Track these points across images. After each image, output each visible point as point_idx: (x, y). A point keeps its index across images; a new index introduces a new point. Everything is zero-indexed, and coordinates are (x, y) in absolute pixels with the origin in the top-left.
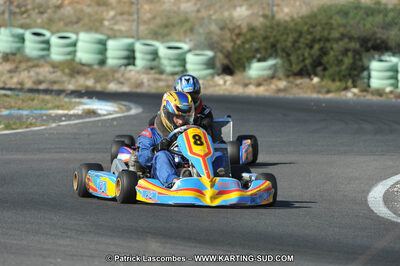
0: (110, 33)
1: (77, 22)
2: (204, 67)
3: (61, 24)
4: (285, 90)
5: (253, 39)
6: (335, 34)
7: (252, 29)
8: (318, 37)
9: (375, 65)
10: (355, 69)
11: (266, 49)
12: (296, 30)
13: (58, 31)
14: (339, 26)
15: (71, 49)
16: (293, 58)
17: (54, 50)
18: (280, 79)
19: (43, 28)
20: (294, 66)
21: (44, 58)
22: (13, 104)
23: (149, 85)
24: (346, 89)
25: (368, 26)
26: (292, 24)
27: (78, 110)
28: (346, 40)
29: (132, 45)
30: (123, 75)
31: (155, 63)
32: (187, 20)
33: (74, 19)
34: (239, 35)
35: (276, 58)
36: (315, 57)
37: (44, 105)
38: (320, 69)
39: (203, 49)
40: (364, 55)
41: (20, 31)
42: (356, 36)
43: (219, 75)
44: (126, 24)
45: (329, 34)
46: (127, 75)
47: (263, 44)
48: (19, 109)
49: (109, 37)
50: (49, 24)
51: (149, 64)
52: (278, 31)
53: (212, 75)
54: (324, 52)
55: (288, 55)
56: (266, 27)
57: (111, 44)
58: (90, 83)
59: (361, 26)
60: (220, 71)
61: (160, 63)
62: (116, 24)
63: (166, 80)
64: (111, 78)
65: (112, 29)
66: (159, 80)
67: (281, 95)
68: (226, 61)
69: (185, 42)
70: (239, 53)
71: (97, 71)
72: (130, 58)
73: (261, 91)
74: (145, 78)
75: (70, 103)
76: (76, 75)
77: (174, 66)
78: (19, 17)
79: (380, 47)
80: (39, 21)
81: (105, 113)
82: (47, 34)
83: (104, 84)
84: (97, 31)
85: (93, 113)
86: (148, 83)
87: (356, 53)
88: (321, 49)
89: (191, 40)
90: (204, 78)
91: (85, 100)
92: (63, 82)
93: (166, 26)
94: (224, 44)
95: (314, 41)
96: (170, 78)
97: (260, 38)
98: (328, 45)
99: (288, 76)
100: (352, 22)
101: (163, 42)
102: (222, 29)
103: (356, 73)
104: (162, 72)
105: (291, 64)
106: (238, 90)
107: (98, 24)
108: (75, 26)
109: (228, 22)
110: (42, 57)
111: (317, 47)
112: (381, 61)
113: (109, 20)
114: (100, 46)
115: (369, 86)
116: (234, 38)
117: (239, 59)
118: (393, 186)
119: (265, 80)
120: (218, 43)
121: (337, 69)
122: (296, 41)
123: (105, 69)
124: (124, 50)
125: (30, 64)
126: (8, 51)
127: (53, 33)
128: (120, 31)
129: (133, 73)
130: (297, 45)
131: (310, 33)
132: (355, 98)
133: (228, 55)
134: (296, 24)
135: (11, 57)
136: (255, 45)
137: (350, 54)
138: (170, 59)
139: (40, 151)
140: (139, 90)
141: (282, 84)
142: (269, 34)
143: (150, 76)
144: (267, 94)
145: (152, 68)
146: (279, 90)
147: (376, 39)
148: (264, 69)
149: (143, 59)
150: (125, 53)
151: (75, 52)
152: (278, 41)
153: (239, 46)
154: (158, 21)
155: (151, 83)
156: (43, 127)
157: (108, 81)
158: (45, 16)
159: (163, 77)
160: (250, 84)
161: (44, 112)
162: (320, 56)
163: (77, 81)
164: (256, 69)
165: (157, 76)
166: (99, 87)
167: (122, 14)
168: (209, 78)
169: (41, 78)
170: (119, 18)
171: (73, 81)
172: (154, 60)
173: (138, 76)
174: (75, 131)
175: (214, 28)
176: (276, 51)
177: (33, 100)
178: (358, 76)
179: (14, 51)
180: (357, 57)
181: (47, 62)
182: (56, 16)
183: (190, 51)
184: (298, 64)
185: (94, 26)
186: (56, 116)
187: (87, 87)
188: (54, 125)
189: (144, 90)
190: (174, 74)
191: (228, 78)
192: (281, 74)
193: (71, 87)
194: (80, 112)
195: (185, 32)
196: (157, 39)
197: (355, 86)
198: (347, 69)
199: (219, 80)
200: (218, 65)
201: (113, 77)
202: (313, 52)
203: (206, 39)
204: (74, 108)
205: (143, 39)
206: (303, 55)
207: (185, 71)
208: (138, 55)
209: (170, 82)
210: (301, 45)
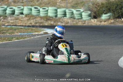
0: (59, 7)
1: (49, 4)
2: (88, 16)
3: (44, 4)
4: (113, 23)
5: (103, 7)
7: (102, 4)
11: (107, 10)
12: (116, 4)
13: (43, 7)
15: (46, 12)
16: (115, 13)
17: (41, 13)
18: (112, 19)
19: (38, 6)
20: (116, 15)
21: (38, 16)
22: (22, 31)
23: (70, 23)
26: (115, 2)
29: (65, 10)
30: (63, 20)
31: (72, 16)
32: (83, 2)
33: (48, 3)
34: (98, 6)
35: (110, 12)
39: (87, 11)
41: (31, 7)
43: (92, 19)
44: (64, 4)
46: (64, 20)
47: (106, 9)
48: (24, 33)
49: (58, 8)
50: (40, 5)
51: (70, 16)
52: (111, 4)
53: (90, 19)
55: (114, 12)
56: (107, 3)
57: (59, 10)
58: (52, 23)
61: (74, 16)
63: (76, 21)
65: (60, 6)
66: (74, 21)
67: (112, 25)
68: (95, 15)
70: (99, 12)
71: (54, 19)
72: (65, 14)
73: (106, 24)
74: (69, 21)
75: (41, 30)
76: (48, 20)
77: (78, 17)
78: (31, 3)
80: (37, 4)
81: (50, 33)
83: (56, 23)
84: (55, 6)
85: (47, 33)
86: (71, 23)
89: (83, 8)
90: (88, 20)
92: (44, 23)
93: (76, 4)
94: (94, 9)
95: (122, 7)
96: (77, 20)
97: (105, 7)
99: (114, 19)
101: (75, 9)
102: (93, 4)
104: (75, 19)
105: (115, 15)
106: (98, 24)
107: (55, 4)
108: (48, 5)
109: (95, 2)
110: (37, 15)
113: (59, 3)
114: (55, 11)
116: (97, 7)
117: (99, 14)
119: (107, 20)
120: (92, 9)
122: (116, 7)
123: (57, 18)
125: (34, 17)
126: (27, 13)
127: (41, 8)
128: (62, 6)
129: (66, 19)
130: (117, 9)
131: (121, 5)
133: (95, 13)
134: (116, 2)
135: (28, 15)
136: (104, 9)
138: (77, 14)
139: (23, 47)
140: (67, 25)
141: (112, 21)
142: (108, 5)
143: (71, 20)
144: (107, 24)
145: (71, 17)
146: (111, 23)
149: (69, 15)
150: (63, 13)
151: (48, 13)
152: (110, 8)
153: (99, 10)
154: (74, 3)
155: (71, 22)
156: (29, 39)
157: (58, 22)
158: (39, 2)
159: (75, 20)
160: (102, 21)
161: (31, 33)
163: (48, 23)
164: (104, 17)
165: (73, 20)
167: (63, 1)
170: (62, 2)
171: (47, 22)
174: (38, 39)
175: (90, 4)
177: (29, 29)
179: (29, 14)
181: (39, 16)
182: (42, 2)
183: (83, 12)
184: (117, 15)
185: (54, 4)
186: (35, 34)
188: (32, 38)
189: (69, 25)
190: (78, 19)
191: (95, 20)
192: (112, 18)
194: (43, 33)
195: (82, 6)
199: (93, 20)
200: (92, 16)
201: (59, 20)
202: (121, 11)
203: (88, 8)
204: (41, 32)
205: (69, 8)
206: (119, 12)
207: (82, 18)
208: (67, 13)
209: (77, 22)
210: (118, 8)
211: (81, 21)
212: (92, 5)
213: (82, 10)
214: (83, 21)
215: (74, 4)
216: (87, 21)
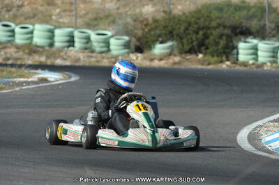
0: (57, 24)
1: (34, 16)
2: (122, 47)
3: (22, 18)
4: (179, 63)
5: (156, 28)
6: (214, 24)
7: (155, 21)
8: (202, 26)
9: (241, 45)
10: (228, 48)
11: (166, 35)
12: (186, 22)
13: (20, 24)
14: (216, 18)
15: (29, 36)
16: (184, 41)
17: (17, 36)
18: (175, 56)
19: (9, 21)
20: (185, 46)
21: (10, 43)
24: (222, 62)
25: (237, 18)
26: (183, 18)
27: (35, 78)
28: (221, 28)
29: (72, 32)
30: (66, 54)
31: (88, 45)
32: (110, 15)
33: (31, 15)
34: (147, 25)
35: (172, 40)
36: (200, 40)
37: (11, 75)
38: (203, 48)
39: (122, 35)
40: (234, 38)
42: (228, 25)
43: (132, 53)
44: (68, 18)
45: (210, 24)
46: (69, 54)
47: (164, 32)
49: (56, 28)
50: (14, 19)
51: (84, 46)
52: (174, 22)
53: (128, 53)
54: (206, 36)
55: (181, 39)
56: (166, 19)
57: (57, 32)
58: (43, 59)
59: (232, 18)
60: (134, 50)
61: (91, 45)
62: (60, 18)
63: (96, 57)
64: (57, 56)
65: (58, 22)
66: (91, 57)
67: (176, 66)
68: (138, 44)
69: (109, 31)
70: (146, 38)
71: (47, 51)
72: (71, 42)
73: (163, 64)
74: (81, 56)
75: (29, 73)
76: (33, 54)
77: (102, 47)
79: (245, 33)
80: (7, 16)
81: (53, 80)
82: (13, 25)
83: (52, 60)
84: (47, 23)
85: (45, 80)
86: (84, 59)
87: (229, 37)
88: (204, 34)
89: (113, 29)
90: (123, 55)
91: (39, 71)
92: (24, 59)
93: (96, 19)
94: (136, 31)
95: (199, 29)
96: (99, 55)
97: (162, 27)
98: (209, 32)
99: (181, 54)
100: (225, 15)
101: (93, 30)
102: (135, 21)
103: (229, 51)
104: (93, 51)
105: (183, 46)
106: (146, 64)
107: (48, 18)
108: (32, 20)
109: (139, 16)
110: (9, 41)
111: (201, 33)
112: (246, 42)
113: (56, 15)
114: (49, 34)
115: (237, 60)
116: (143, 27)
117: (147, 42)
118: (255, 129)
119: (165, 56)
120: (131, 30)
121: (215, 48)
122: (186, 29)
123: (53, 49)
124: (66, 36)
127: (17, 25)
128: (64, 23)
129: (73, 52)
130: (187, 32)
131: (196, 23)
132: (228, 68)
133: (139, 39)
134: (186, 17)
136: (158, 32)
137: (224, 38)
138: (99, 42)
139: (8, 107)
140: (77, 64)
141: (177, 59)
142: (167, 24)
143: (84, 54)
144: (166, 66)
145: (86, 49)
146: (175, 63)
147: (242, 27)
148: (164, 49)
149: (80, 42)
150: (67, 38)
151: (32, 38)
152: (174, 29)
153: (147, 33)
154: (90, 16)
155: (86, 59)
156: (10, 90)
157: (56, 58)
158: (11, 13)
159: (94, 55)
160: (155, 59)
161: (11, 80)
162: (204, 40)
163: (34, 59)
164: (159, 49)
165: (89, 54)
166: (49, 62)
167: (65, 11)
168: (126, 55)
169: (8, 56)
170: (62, 14)
171: (31, 58)
172: (87, 43)
173: (76, 54)
174: (32, 92)
175: (129, 20)
176: (173, 36)
177: (3, 72)
178: (230, 53)
180: (229, 40)
181: (12, 45)
182: (19, 13)
183: (112, 36)
184: (188, 45)
185: (45, 19)
186: (19, 82)
187: (41, 62)
188: (17, 89)
189: (81, 64)
190: (101, 53)
191: (139, 55)
192: (176, 52)
193: (30, 62)
194: (36, 80)
195: (109, 24)
196: (89, 28)
197: (228, 60)
198: (222, 48)
199: (133, 56)
200: (132, 46)
201: (59, 55)
202: (198, 36)
203: (124, 28)
204: (31, 77)
205: (79, 28)
206: (192, 39)
207: (109, 50)
208: (76, 39)
209: (99, 59)
210: (190, 32)
211: (108, 58)
212: (132, 23)
213: (109, 33)
214: (112, 58)
215: (91, 20)
216: (120, 58)
